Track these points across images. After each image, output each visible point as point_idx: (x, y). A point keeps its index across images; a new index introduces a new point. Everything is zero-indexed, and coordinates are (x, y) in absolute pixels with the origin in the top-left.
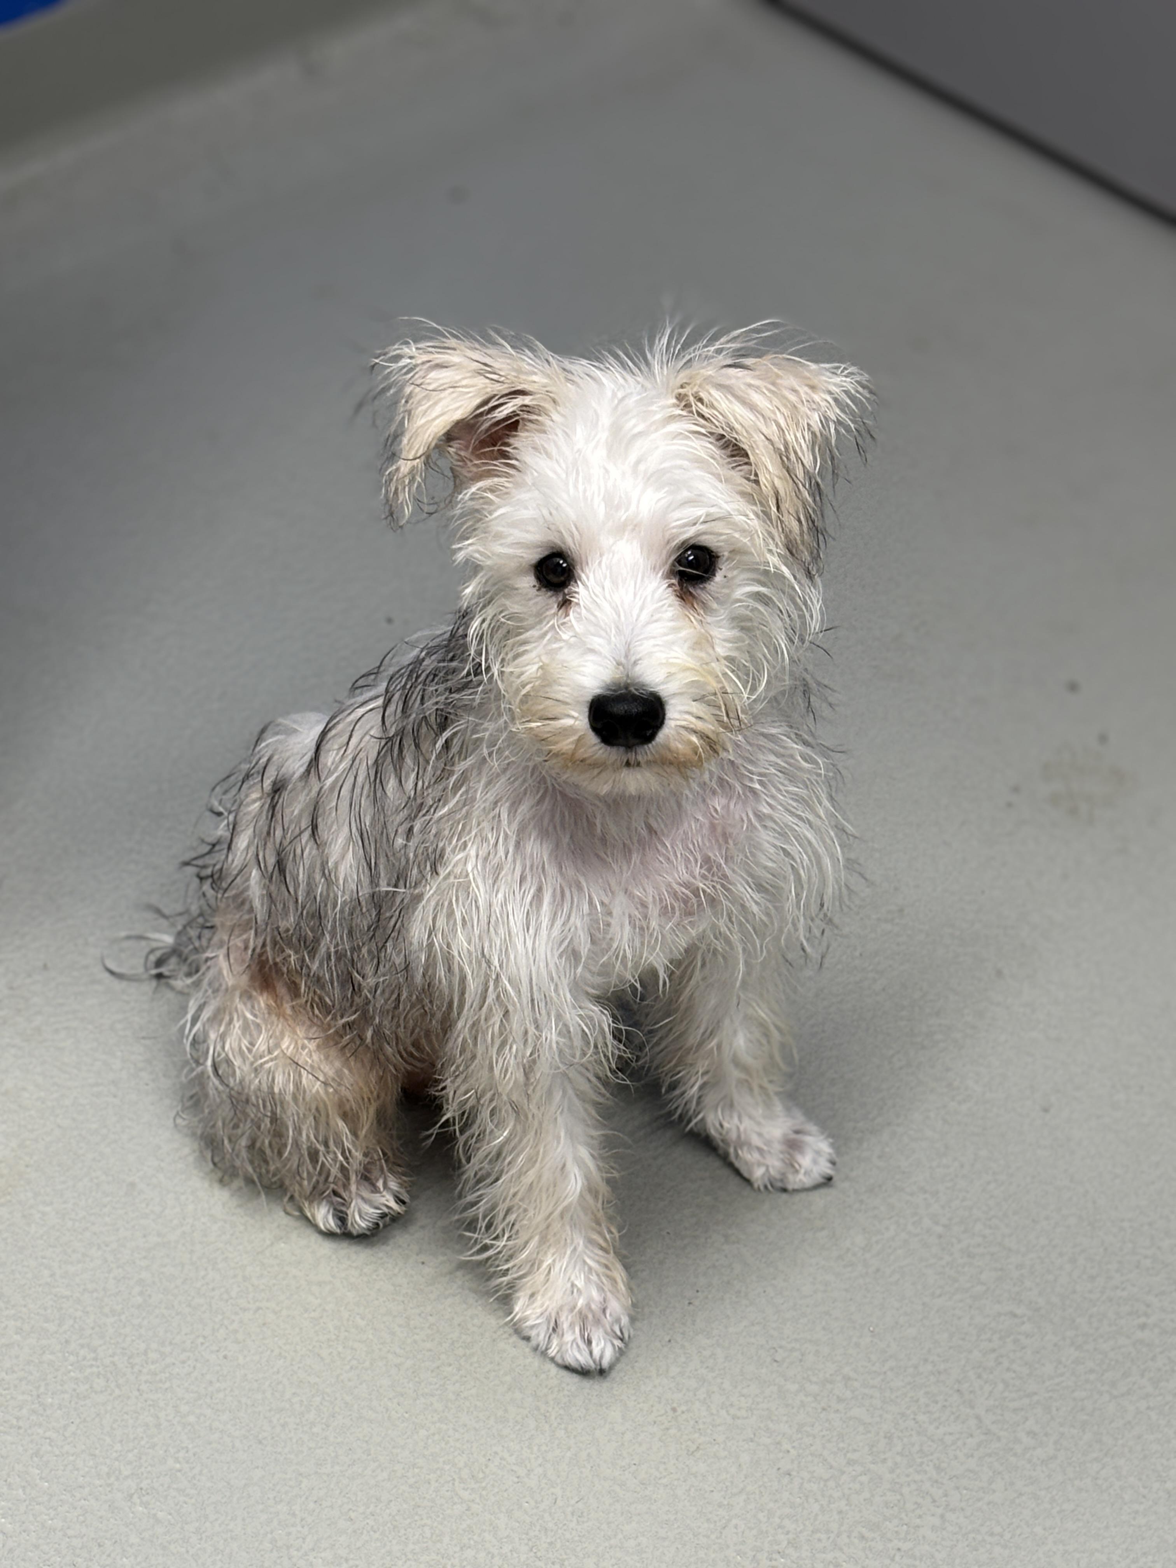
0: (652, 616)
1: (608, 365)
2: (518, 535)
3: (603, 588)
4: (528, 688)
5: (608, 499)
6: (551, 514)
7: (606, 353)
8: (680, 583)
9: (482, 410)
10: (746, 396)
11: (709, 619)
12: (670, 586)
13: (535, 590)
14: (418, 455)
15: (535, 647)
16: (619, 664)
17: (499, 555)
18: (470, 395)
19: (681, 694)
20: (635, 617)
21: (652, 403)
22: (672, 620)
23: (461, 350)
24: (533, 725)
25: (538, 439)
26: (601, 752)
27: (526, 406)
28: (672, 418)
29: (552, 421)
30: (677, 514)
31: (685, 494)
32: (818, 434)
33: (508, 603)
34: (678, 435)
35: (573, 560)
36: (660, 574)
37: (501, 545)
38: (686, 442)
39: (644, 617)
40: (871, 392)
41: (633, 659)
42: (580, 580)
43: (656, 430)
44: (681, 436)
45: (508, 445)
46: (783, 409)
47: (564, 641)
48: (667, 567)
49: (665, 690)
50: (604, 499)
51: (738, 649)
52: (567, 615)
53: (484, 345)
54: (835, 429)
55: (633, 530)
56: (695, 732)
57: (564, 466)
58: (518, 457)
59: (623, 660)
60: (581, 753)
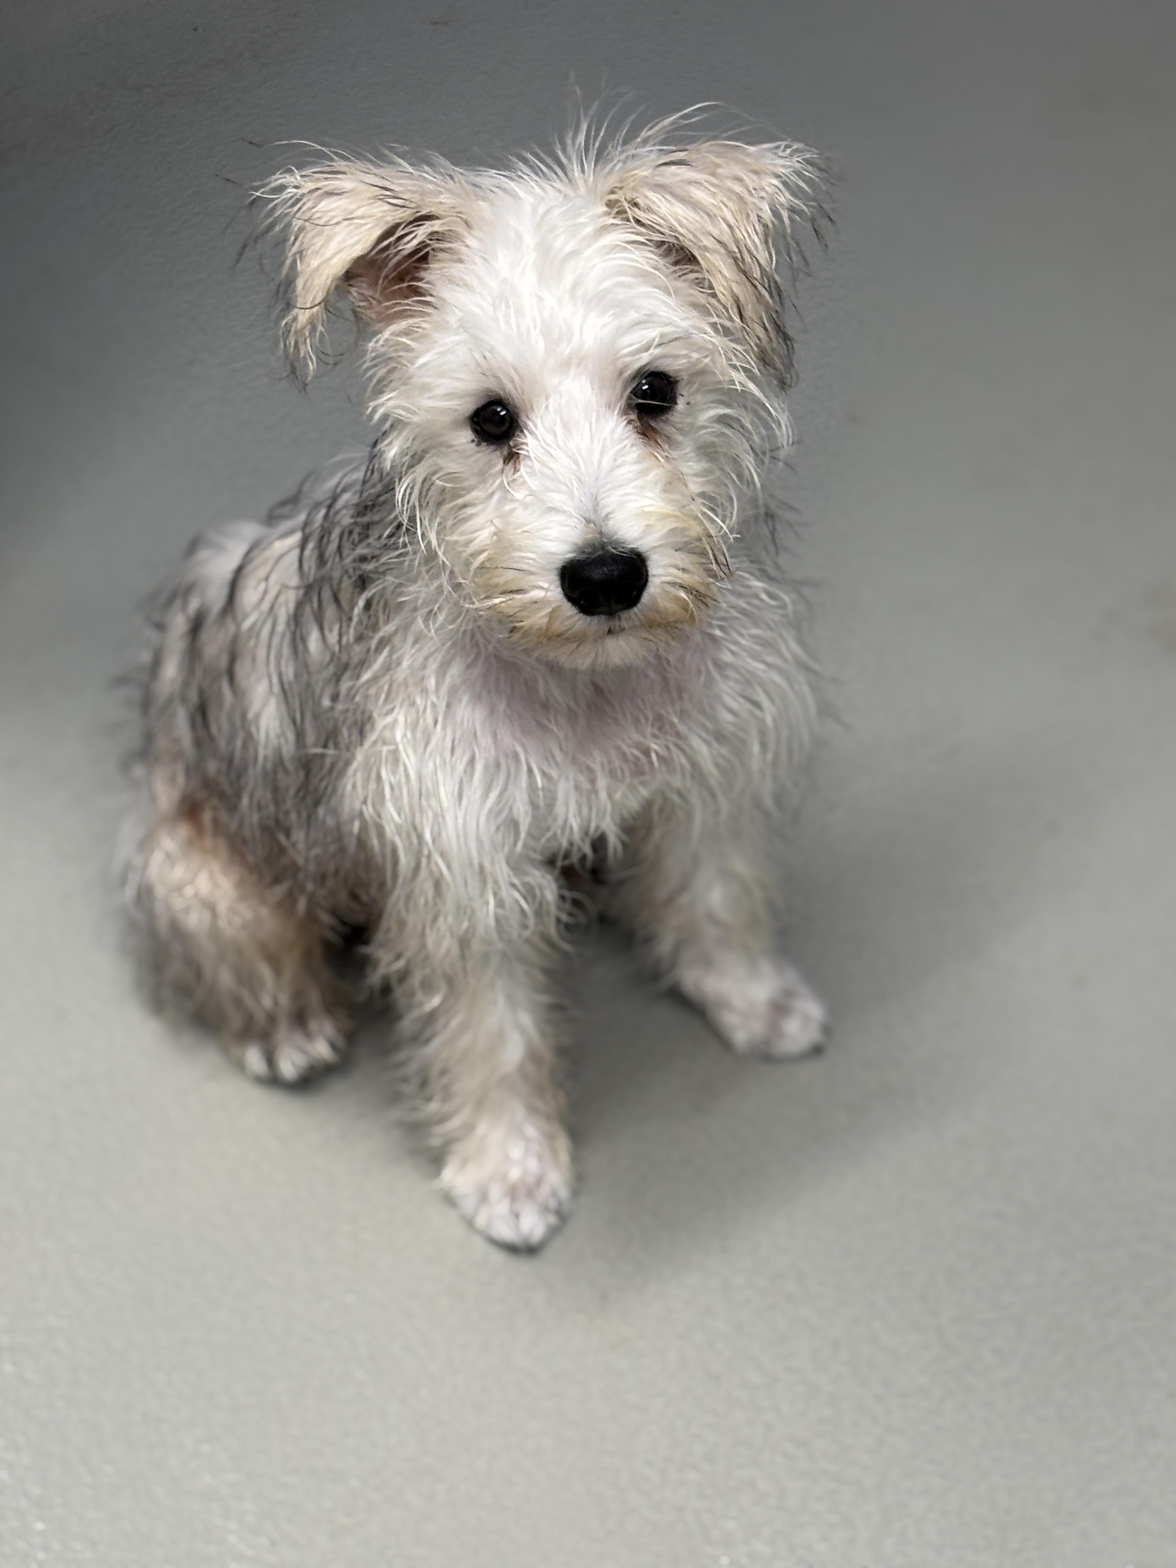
0: (615, 460)
1: (520, 173)
2: (447, 385)
3: (555, 435)
4: (482, 557)
5: (546, 333)
6: (485, 357)
7: (514, 159)
8: (640, 419)
9: (386, 243)
10: (685, 193)
11: (675, 454)
12: (629, 422)
13: (473, 445)
14: (317, 302)
15: (483, 511)
16: (588, 521)
17: (429, 410)
18: (369, 226)
19: (661, 546)
20: (596, 464)
21: (580, 215)
22: (637, 462)
23: (352, 174)
24: (497, 601)
25: (456, 270)
26: (581, 622)
27: (437, 232)
28: (604, 229)
29: (467, 246)
30: (626, 340)
31: (633, 315)
32: (770, 226)
33: (441, 462)
34: (615, 248)
35: (516, 407)
36: (616, 412)
37: (429, 398)
38: (624, 255)
39: (606, 462)
40: (820, 169)
41: (604, 514)
42: (527, 429)
43: (589, 245)
44: (617, 249)
45: (420, 280)
46: (730, 204)
47: (518, 500)
48: (623, 402)
49: (643, 545)
50: (542, 333)
51: (708, 482)
52: (516, 470)
53: (379, 165)
54: (790, 218)
55: (579, 364)
56: (682, 587)
57: (489, 299)
58: (434, 293)
59: (593, 517)
60: (557, 627)
